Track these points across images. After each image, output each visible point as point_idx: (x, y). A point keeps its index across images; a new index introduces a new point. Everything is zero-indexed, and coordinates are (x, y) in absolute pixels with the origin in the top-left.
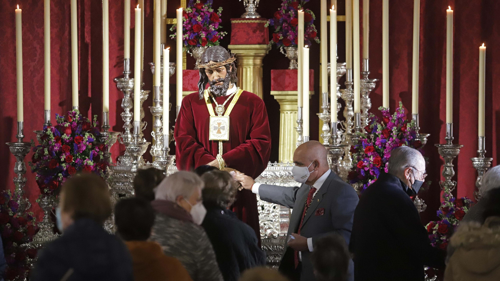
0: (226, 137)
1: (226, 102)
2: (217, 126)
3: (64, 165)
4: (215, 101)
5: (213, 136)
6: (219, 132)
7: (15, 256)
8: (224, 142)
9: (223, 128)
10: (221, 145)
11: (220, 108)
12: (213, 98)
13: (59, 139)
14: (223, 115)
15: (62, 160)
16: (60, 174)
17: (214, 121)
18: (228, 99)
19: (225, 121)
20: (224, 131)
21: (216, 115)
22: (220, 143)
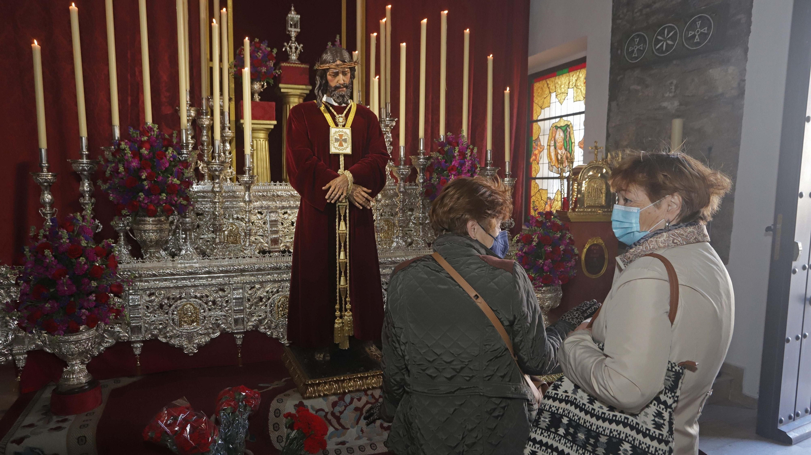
0: (349, 151)
1: (345, 112)
2: (339, 138)
3: (145, 183)
4: (333, 111)
5: (334, 149)
6: (341, 145)
7: (94, 298)
8: (346, 156)
9: (345, 140)
10: (342, 159)
11: (340, 119)
12: (331, 108)
13: (136, 154)
14: (344, 126)
15: (143, 177)
16: (141, 194)
17: (334, 131)
18: (347, 110)
19: (347, 132)
20: (346, 144)
21: (337, 125)
22: (341, 156)
